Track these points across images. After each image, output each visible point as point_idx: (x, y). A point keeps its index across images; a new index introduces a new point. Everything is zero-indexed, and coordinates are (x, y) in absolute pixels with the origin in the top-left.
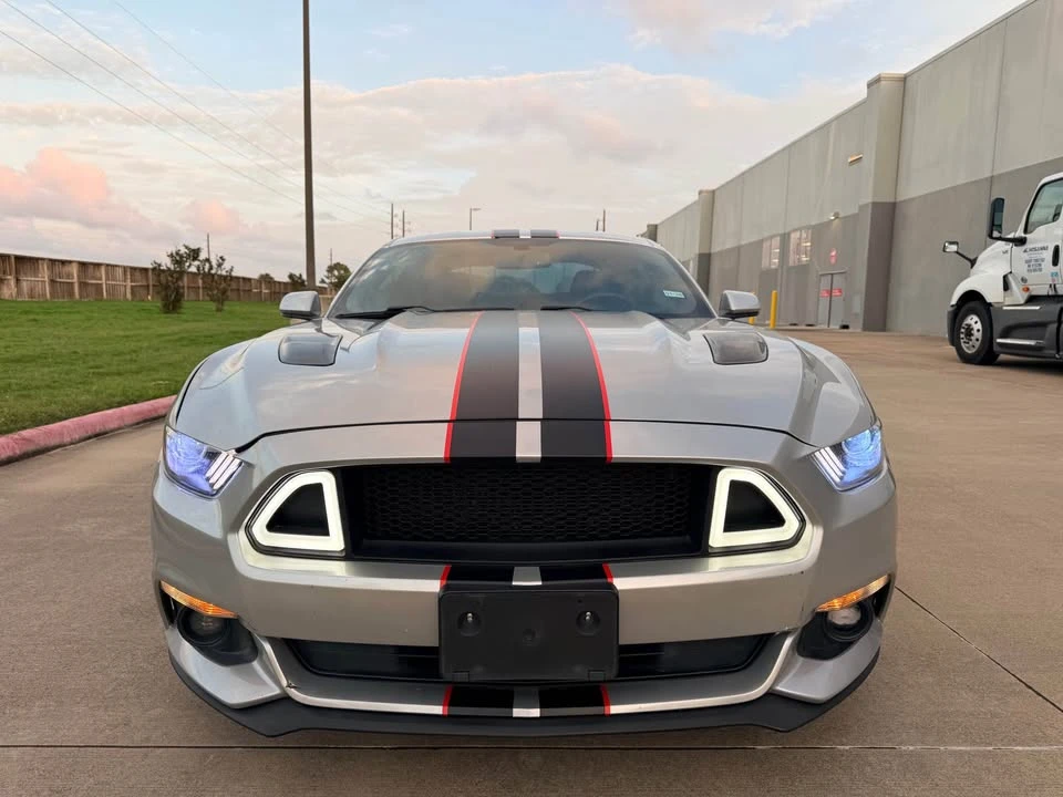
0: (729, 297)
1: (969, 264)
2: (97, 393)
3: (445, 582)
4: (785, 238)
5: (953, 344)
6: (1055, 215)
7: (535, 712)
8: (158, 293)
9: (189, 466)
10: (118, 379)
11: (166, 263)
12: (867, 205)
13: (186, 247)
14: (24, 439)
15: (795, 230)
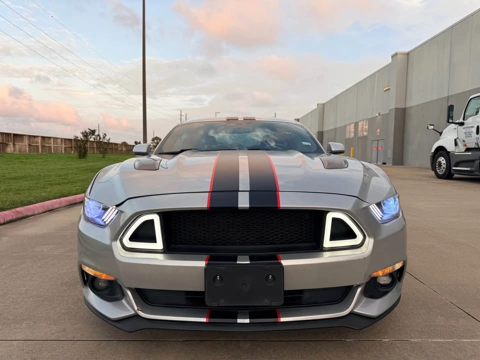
0: (331, 145)
1: (439, 134)
2: (49, 192)
3: (207, 262)
4: (356, 124)
5: (433, 170)
6: (477, 113)
7: (247, 321)
8: (76, 150)
9: (94, 215)
10: (59, 186)
11: (80, 136)
12: (392, 109)
13: (89, 129)
14: (18, 212)
15: (360, 121)
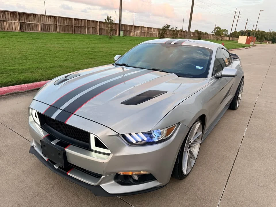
7: (57, 168)
13: (167, 25)
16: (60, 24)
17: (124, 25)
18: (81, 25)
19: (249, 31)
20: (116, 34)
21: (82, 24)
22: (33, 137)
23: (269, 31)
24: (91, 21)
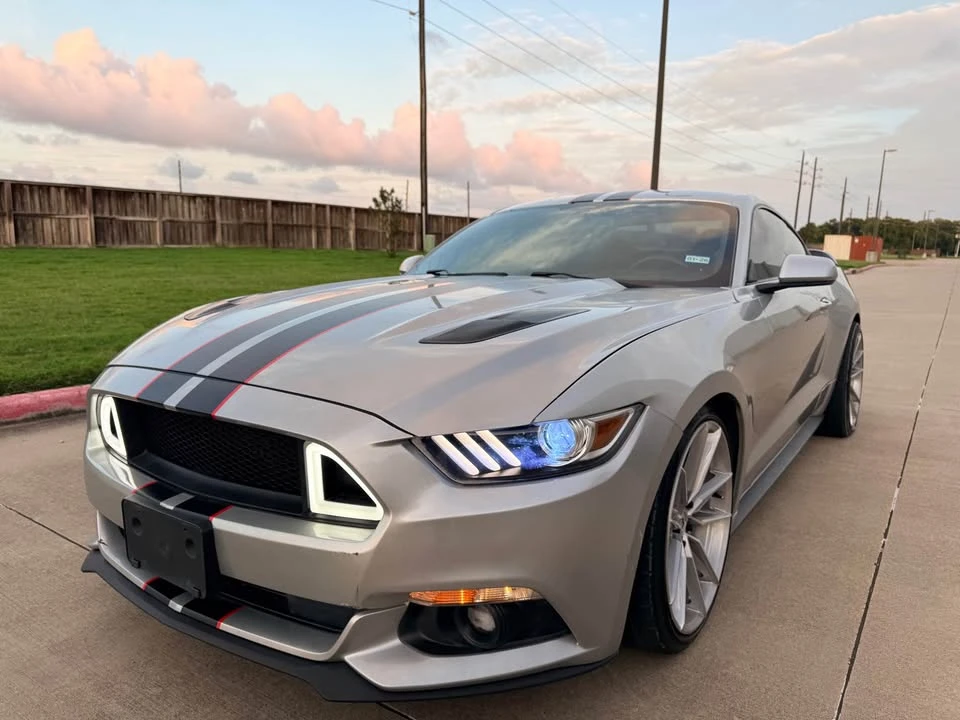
7: (179, 608)
16: (227, 219)
17: (437, 217)
18: (295, 219)
19: (855, 220)
20: (410, 245)
21: (297, 218)
22: (97, 508)
23: (921, 219)
24: (328, 209)
